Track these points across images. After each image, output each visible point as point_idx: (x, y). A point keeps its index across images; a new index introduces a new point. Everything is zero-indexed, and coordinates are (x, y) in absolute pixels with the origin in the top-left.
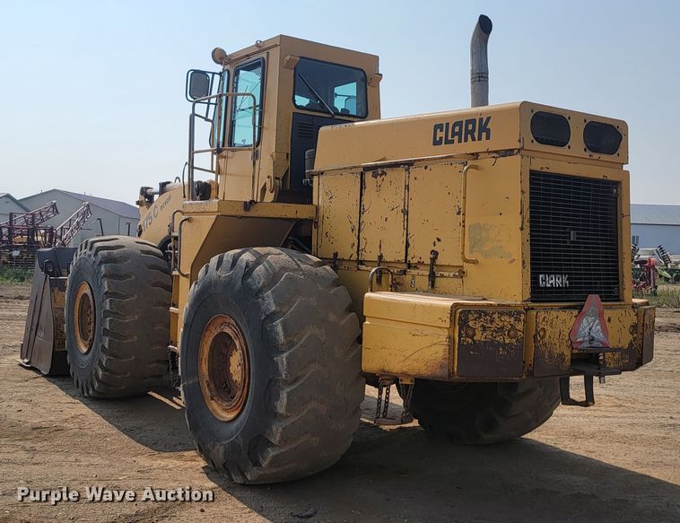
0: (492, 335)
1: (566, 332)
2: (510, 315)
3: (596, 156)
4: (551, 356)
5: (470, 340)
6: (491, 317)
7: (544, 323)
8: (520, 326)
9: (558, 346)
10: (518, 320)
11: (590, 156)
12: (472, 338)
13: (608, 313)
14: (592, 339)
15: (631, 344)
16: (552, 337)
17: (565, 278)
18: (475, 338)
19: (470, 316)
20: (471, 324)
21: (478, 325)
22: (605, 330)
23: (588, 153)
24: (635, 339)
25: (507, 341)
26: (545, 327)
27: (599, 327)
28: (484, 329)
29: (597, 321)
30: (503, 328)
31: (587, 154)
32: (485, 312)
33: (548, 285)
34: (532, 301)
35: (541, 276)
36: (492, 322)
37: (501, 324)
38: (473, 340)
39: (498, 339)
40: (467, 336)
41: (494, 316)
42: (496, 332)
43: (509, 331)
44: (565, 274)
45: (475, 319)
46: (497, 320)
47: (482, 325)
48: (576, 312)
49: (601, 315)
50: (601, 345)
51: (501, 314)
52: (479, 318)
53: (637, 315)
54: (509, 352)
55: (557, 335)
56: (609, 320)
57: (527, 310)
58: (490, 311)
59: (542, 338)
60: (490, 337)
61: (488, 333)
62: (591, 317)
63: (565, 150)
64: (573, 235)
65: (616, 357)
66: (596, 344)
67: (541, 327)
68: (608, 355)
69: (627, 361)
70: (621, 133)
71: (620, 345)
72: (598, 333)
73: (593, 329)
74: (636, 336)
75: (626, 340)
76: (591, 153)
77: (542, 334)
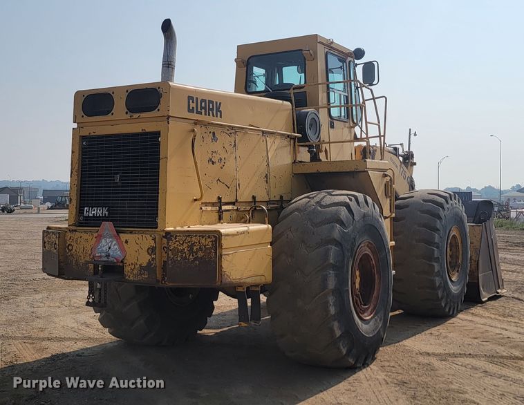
1: (89, 249)
3: (136, 115)
4: (77, 264)
7: (71, 241)
9: (83, 258)
10: (56, 237)
11: (131, 116)
13: (124, 237)
14: (108, 256)
15: (149, 263)
16: (78, 251)
17: (105, 210)
18: (46, 248)
22: (122, 250)
23: (129, 114)
24: (153, 259)
25: (54, 251)
26: (72, 243)
27: (116, 247)
28: (48, 242)
29: (114, 242)
31: (128, 116)
33: (91, 215)
34: (76, 226)
35: (86, 208)
44: (106, 207)
48: (96, 235)
49: (118, 238)
50: (115, 261)
53: (154, 239)
55: (82, 250)
56: (126, 242)
59: (70, 251)
62: (109, 238)
63: (109, 117)
64: (117, 178)
65: (135, 272)
66: (112, 259)
67: (69, 243)
68: (127, 269)
69: (146, 276)
70: (161, 92)
71: (139, 263)
72: (115, 251)
73: (112, 247)
74: (154, 256)
75: (144, 259)
76: (132, 114)
77: (70, 248)
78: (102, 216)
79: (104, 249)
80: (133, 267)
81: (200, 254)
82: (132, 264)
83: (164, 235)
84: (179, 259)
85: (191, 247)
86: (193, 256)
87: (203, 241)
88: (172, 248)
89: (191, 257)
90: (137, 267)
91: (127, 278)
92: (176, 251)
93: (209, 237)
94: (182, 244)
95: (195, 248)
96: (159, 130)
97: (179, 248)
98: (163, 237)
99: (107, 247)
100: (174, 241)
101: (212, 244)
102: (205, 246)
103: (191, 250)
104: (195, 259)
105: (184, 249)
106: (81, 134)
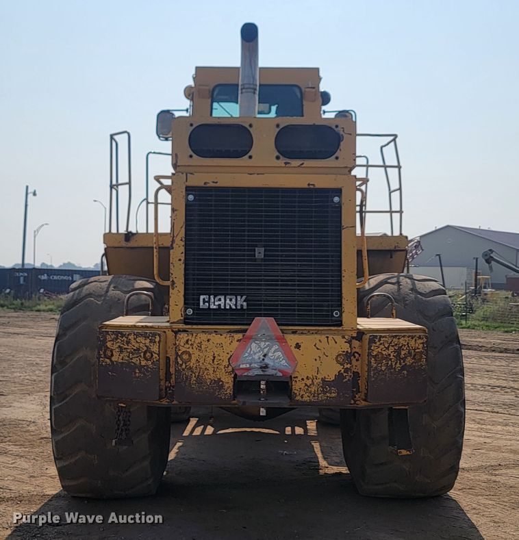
0: (129, 357)
1: (225, 357)
2: (145, 336)
3: (295, 163)
4: (200, 381)
5: (108, 361)
6: (127, 338)
7: (187, 346)
8: (155, 348)
9: (211, 372)
10: (153, 341)
11: (286, 163)
12: (110, 358)
13: (292, 339)
14: (264, 367)
15: (340, 376)
16: (202, 361)
17: (241, 299)
18: (113, 359)
19: (108, 337)
20: (109, 344)
21: (116, 346)
22: (290, 357)
23: (283, 160)
24: (346, 370)
25: (143, 363)
26: (190, 350)
27: (278, 353)
28: (121, 350)
29: (276, 347)
30: (138, 349)
31: (281, 162)
32: (121, 333)
34: (186, 323)
35: (202, 297)
36: (128, 343)
37: (137, 345)
38: (111, 361)
39: (134, 360)
40: (106, 357)
41: (130, 337)
42: (132, 353)
43: (145, 353)
44: (242, 295)
45: (112, 340)
46: (133, 341)
47: (119, 346)
48: (240, 336)
49: (281, 340)
50: (280, 374)
51: (137, 335)
52: (117, 339)
54: (144, 374)
55: (209, 360)
56: (298, 346)
57: (176, 332)
58: (126, 331)
59: (186, 361)
60: (127, 358)
61: (125, 354)
62: (265, 341)
63: (244, 161)
64: (260, 253)
65: (313, 389)
66: (274, 372)
67: (184, 349)
68: (297, 386)
69: (333, 395)
70: (341, 133)
71: (319, 376)
72: (277, 360)
73: (270, 354)
74: (349, 366)
75: (331, 370)
76: (288, 160)
77: (185, 357)
78: (236, 309)
79: (256, 357)
80: (309, 382)
81: (409, 361)
82: (307, 378)
83: (355, 335)
84: (383, 368)
85: (398, 351)
86: (400, 364)
87: (412, 343)
88: (375, 353)
89: (398, 365)
90: (316, 382)
91: (298, 398)
92: (379, 358)
93: (420, 338)
94: (388, 348)
95: (403, 353)
96: (340, 186)
97: (384, 353)
98: (353, 338)
99: (260, 355)
100: (378, 343)
101: (423, 347)
102: (415, 350)
103: (398, 356)
104: (403, 368)
105: (390, 355)
106: (189, 184)
